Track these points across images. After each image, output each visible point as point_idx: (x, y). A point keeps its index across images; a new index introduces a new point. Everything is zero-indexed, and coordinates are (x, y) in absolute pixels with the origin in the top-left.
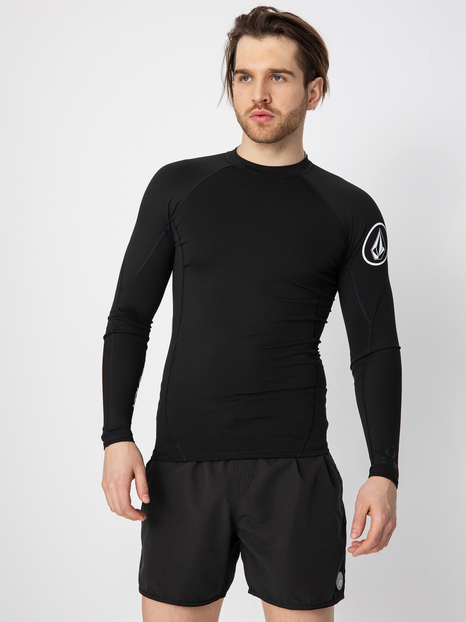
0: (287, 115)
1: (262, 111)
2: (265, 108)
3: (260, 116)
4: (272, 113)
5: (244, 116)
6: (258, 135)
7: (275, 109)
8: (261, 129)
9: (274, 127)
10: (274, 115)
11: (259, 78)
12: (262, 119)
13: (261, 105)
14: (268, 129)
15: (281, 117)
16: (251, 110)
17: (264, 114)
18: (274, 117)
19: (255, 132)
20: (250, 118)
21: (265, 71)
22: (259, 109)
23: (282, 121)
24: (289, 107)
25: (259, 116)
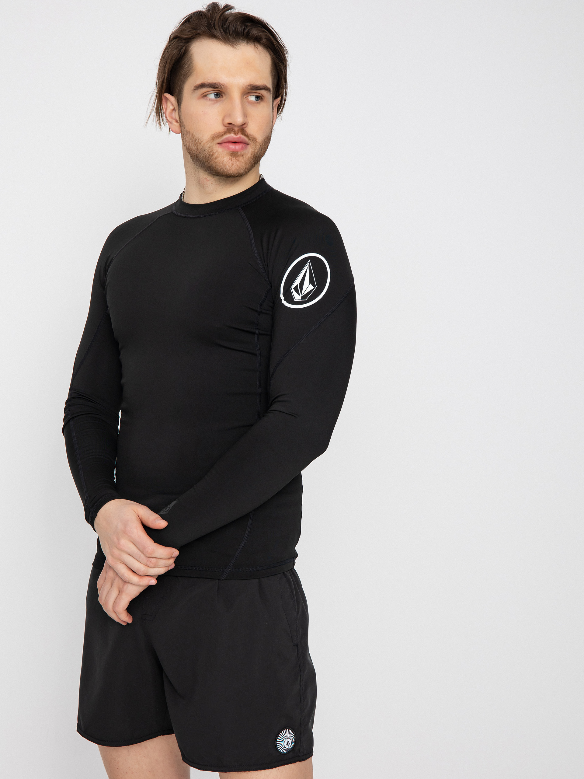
0: (261, 143)
1: (239, 137)
2: (242, 134)
3: (235, 143)
4: (248, 140)
5: (208, 142)
6: (229, 166)
7: (251, 135)
8: (233, 159)
9: (247, 157)
10: (249, 142)
11: (236, 95)
12: (237, 147)
13: (238, 130)
14: (241, 159)
15: (256, 145)
16: (222, 135)
17: (240, 140)
18: (249, 145)
19: (224, 162)
20: (218, 145)
21: (245, 88)
22: (235, 134)
23: (256, 151)
24: (264, 133)
25: (233, 144)
